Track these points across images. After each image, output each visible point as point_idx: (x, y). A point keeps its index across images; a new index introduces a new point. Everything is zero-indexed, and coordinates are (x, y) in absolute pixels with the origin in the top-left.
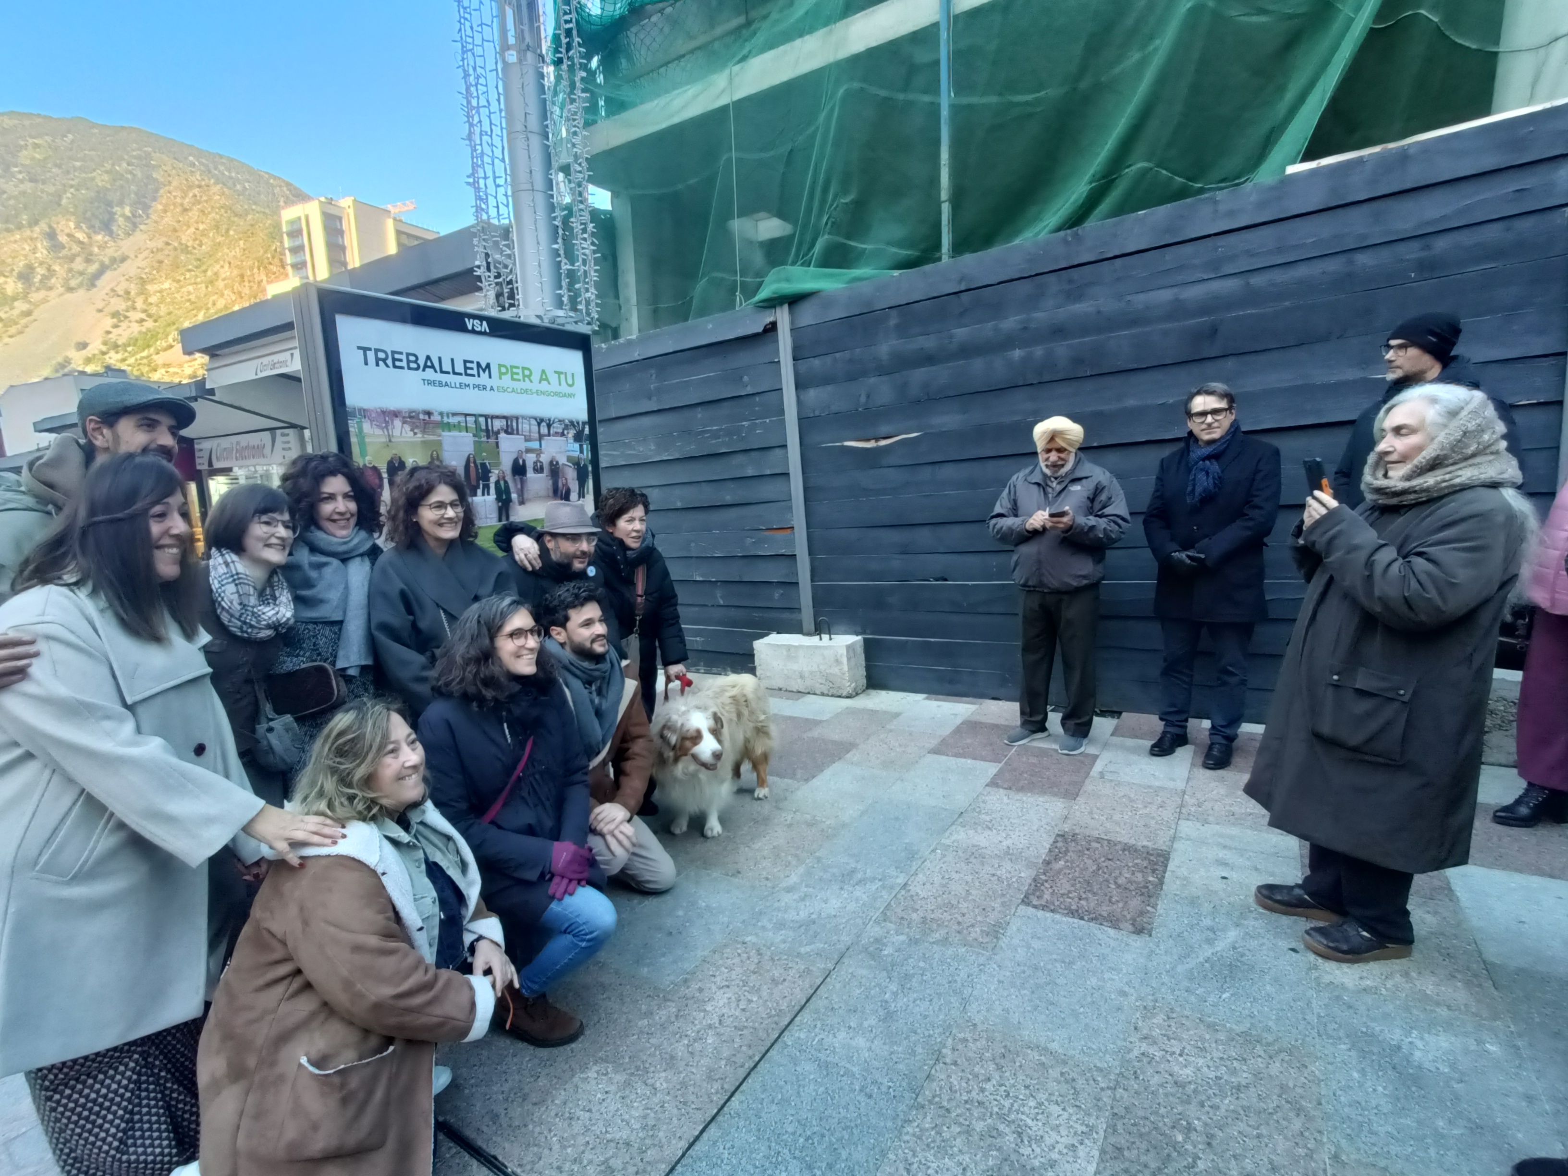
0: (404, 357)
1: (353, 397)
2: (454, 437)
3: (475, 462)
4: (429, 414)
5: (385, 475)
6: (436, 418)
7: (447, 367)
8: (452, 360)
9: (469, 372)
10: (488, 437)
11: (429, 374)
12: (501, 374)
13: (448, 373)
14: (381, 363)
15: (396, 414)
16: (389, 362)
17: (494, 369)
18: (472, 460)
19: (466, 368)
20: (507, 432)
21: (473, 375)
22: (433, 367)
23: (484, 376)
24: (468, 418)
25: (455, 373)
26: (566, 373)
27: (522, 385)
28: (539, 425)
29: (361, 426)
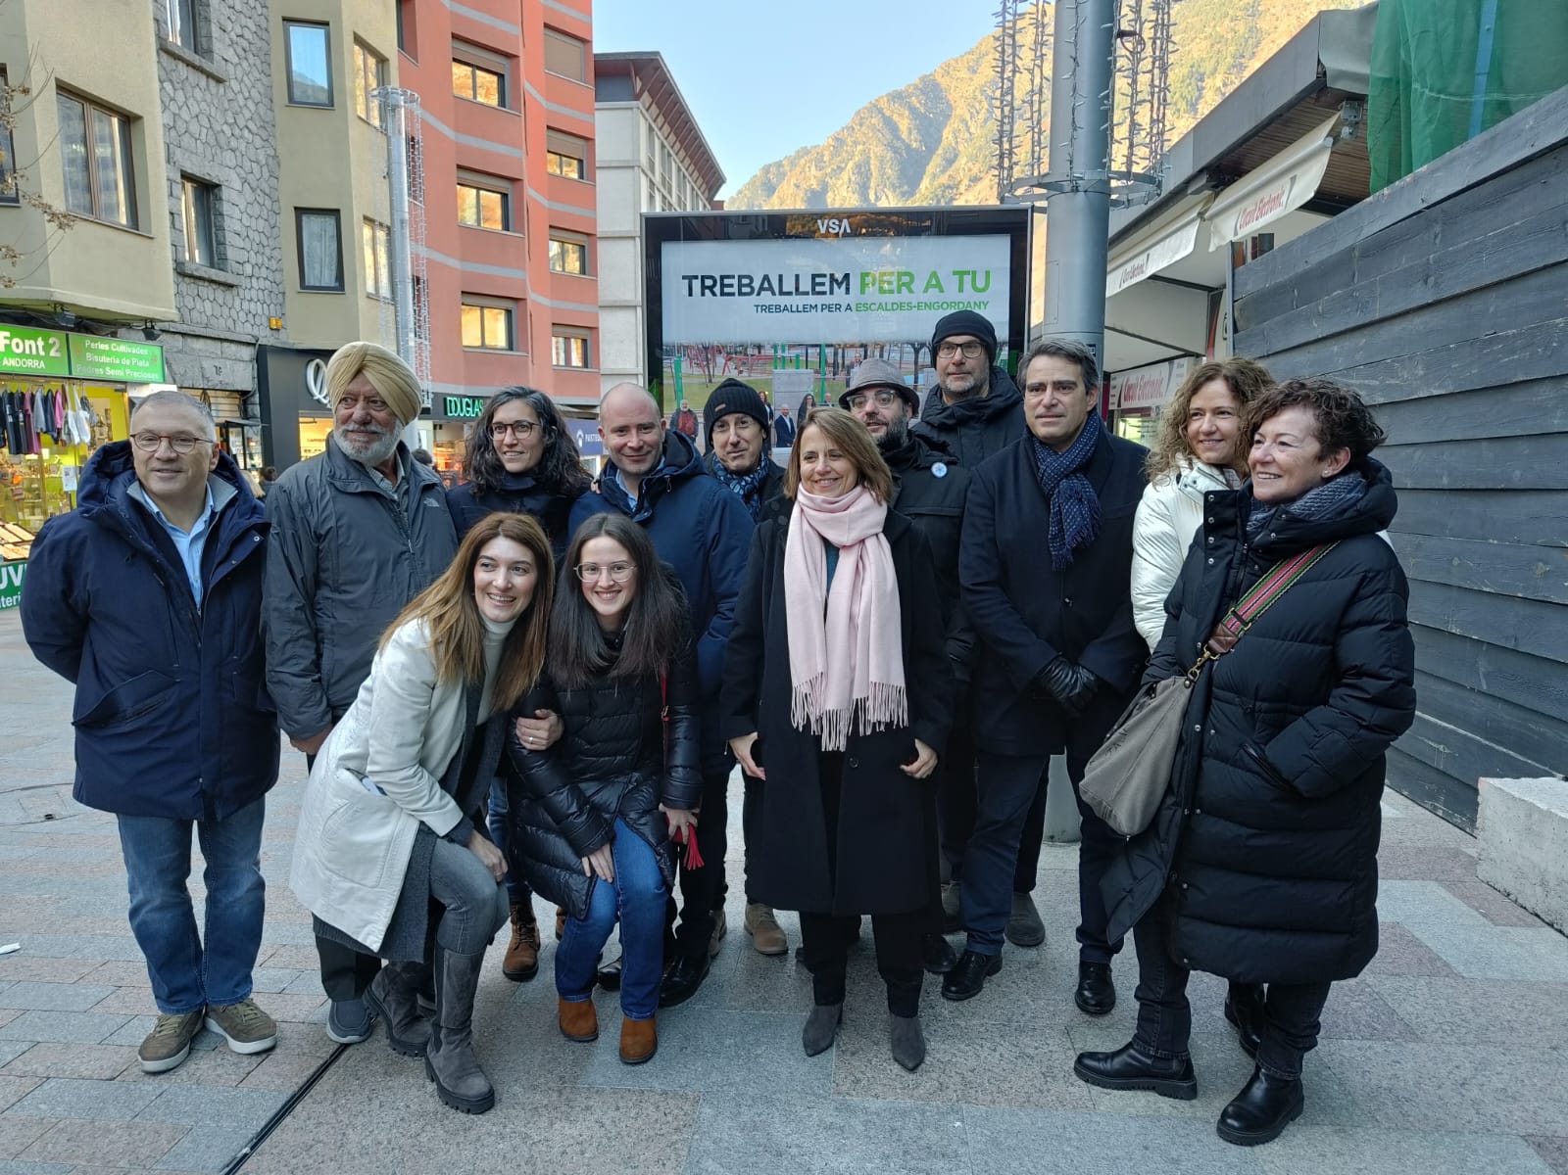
0: (735, 282)
1: (671, 335)
2: (790, 375)
4: (759, 347)
5: (701, 420)
6: (768, 351)
8: (797, 276)
9: (818, 289)
10: (836, 372)
11: (766, 298)
12: (863, 285)
13: (790, 294)
15: (719, 350)
16: (717, 289)
17: (854, 282)
18: (810, 402)
19: (814, 284)
21: (824, 293)
22: (771, 288)
23: (840, 291)
24: (810, 350)
25: (798, 293)
26: (974, 273)
27: (895, 297)
28: (917, 351)
29: (678, 365)
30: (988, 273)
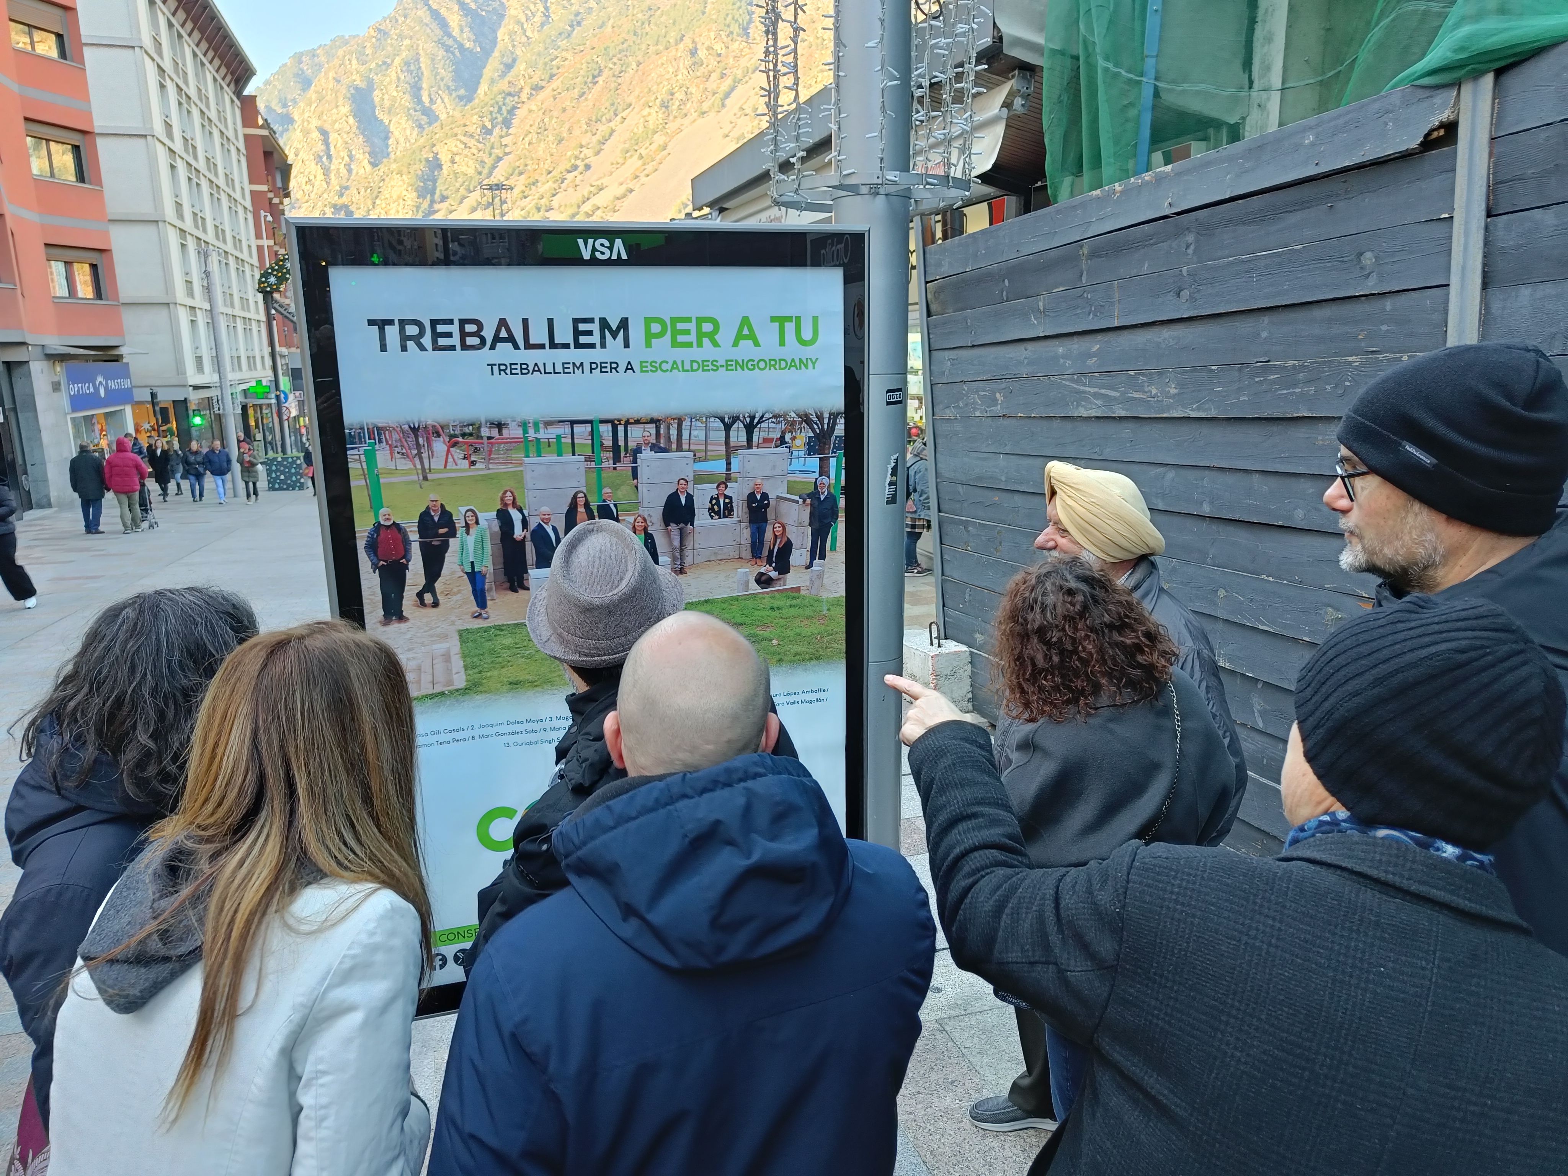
0: (455, 329)
1: (354, 413)
2: (550, 464)
3: (587, 505)
4: (500, 426)
5: (414, 537)
6: (514, 431)
7: (539, 335)
8: (550, 322)
9: (583, 339)
10: (617, 459)
11: (504, 353)
12: (649, 336)
13: (542, 346)
14: (411, 344)
15: (437, 432)
16: (427, 340)
17: (636, 332)
18: (581, 501)
19: (577, 333)
20: (656, 448)
21: (592, 346)
22: (511, 339)
23: (615, 344)
24: (578, 429)
25: (553, 345)
26: (798, 319)
27: (696, 353)
28: (728, 427)
29: (371, 457)
30: (815, 319)
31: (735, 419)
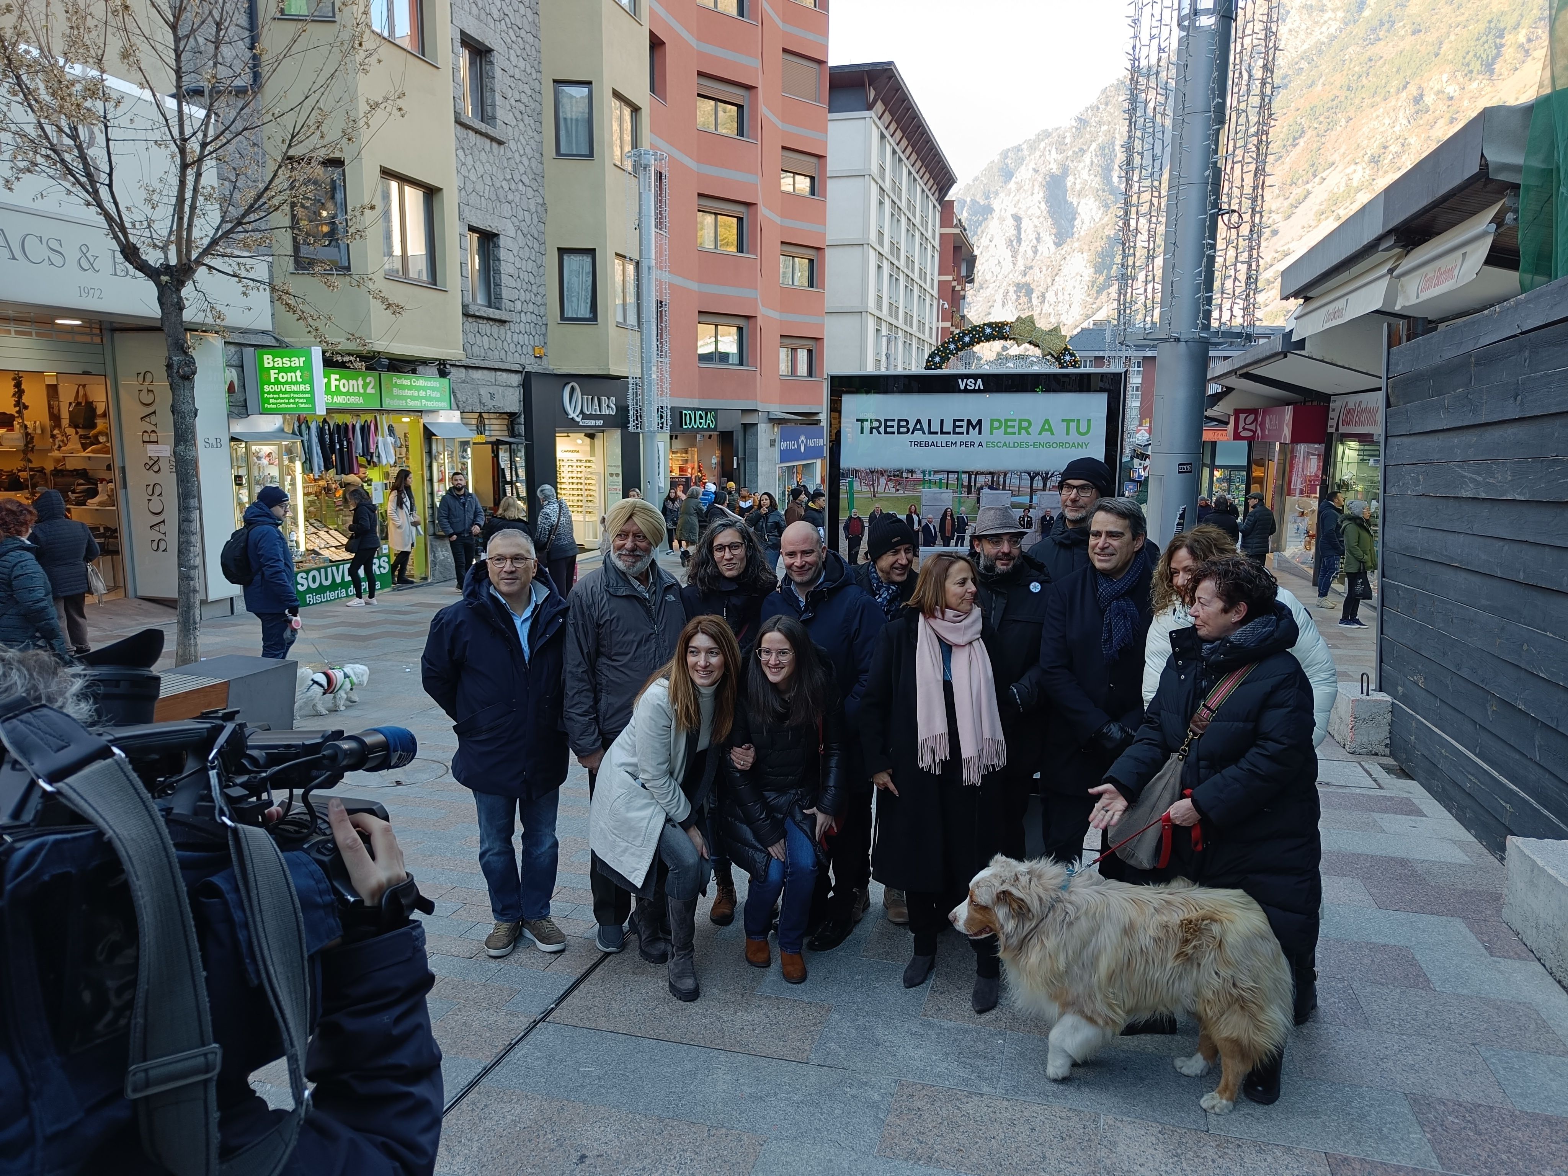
0: (895, 424)
1: (846, 463)
2: (935, 493)
3: (952, 515)
4: (912, 472)
5: (866, 524)
6: (919, 475)
7: (936, 427)
8: (942, 421)
9: (957, 430)
10: (969, 492)
11: (918, 436)
12: (992, 428)
13: (937, 433)
14: (874, 431)
15: (882, 473)
16: (882, 429)
17: (985, 426)
18: (949, 513)
19: (955, 427)
20: (991, 488)
21: (962, 433)
22: (922, 429)
23: (974, 432)
24: (950, 475)
25: (942, 433)
26: (1078, 421)
27: (1017, 438)
28: (1032, 479)
29: (851, 484)
30: (1089, 420)
31: (1037, 474)
